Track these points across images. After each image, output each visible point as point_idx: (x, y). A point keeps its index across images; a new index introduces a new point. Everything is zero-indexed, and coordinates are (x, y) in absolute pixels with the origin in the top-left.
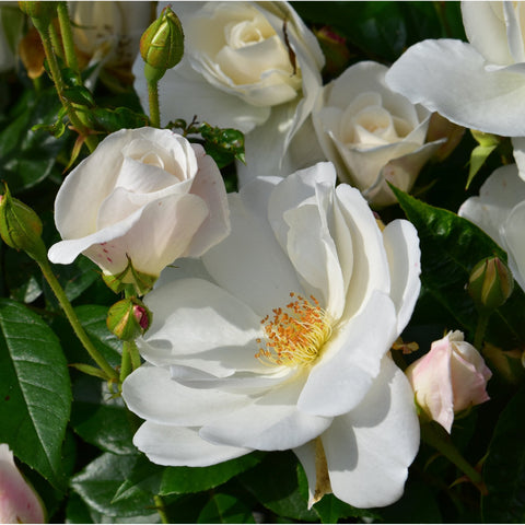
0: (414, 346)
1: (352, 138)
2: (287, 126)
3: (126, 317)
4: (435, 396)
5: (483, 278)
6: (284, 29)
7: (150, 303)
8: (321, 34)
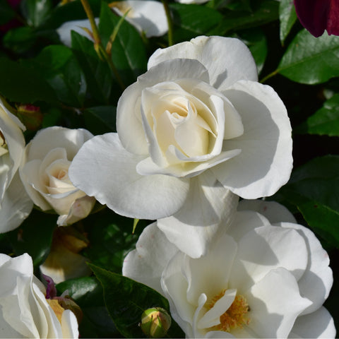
8: (21, 109)
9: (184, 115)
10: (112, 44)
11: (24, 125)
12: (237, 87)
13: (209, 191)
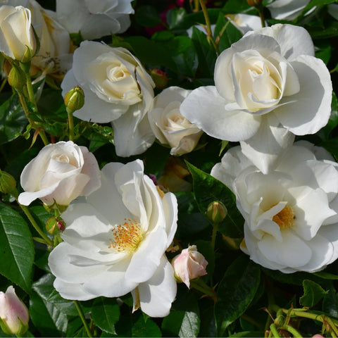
0: (177, 248)
1: (167, 124)
2: (137, 113)
3: (54, 226)
4: (183, 274)
5: (212, 211)
6: (135, 71)
7: (64, 216)
8: (154, 72)
9: (259, 73)
10: (220, 38)
11: (155, 82)
12: (299, 60)
13: (274, 130)
